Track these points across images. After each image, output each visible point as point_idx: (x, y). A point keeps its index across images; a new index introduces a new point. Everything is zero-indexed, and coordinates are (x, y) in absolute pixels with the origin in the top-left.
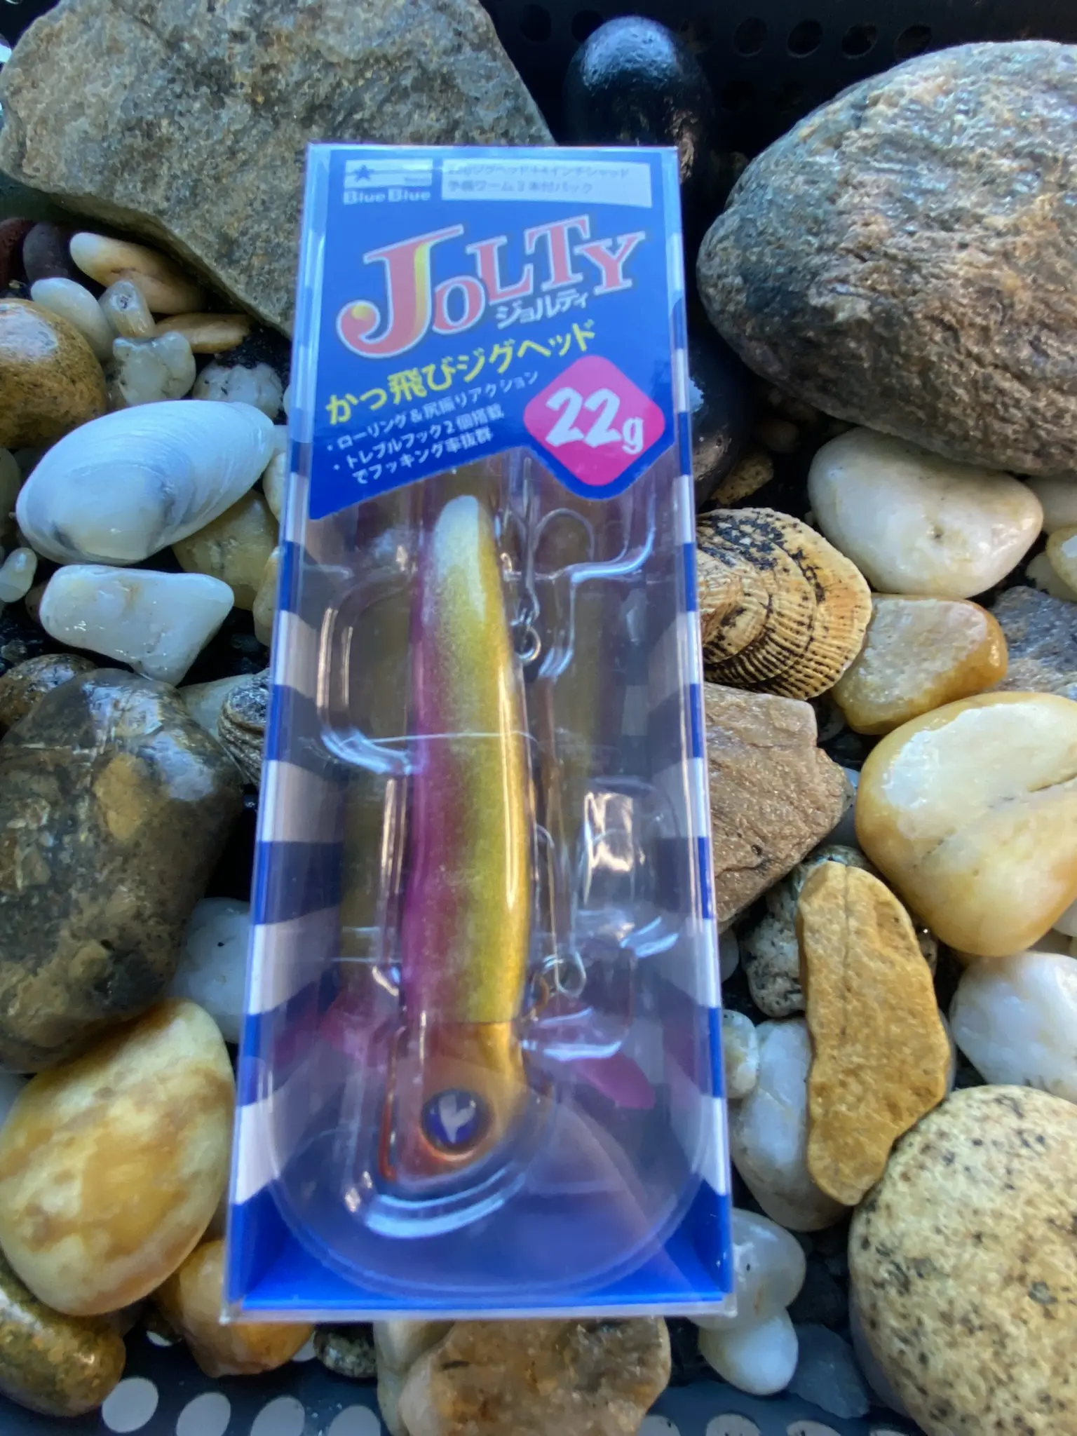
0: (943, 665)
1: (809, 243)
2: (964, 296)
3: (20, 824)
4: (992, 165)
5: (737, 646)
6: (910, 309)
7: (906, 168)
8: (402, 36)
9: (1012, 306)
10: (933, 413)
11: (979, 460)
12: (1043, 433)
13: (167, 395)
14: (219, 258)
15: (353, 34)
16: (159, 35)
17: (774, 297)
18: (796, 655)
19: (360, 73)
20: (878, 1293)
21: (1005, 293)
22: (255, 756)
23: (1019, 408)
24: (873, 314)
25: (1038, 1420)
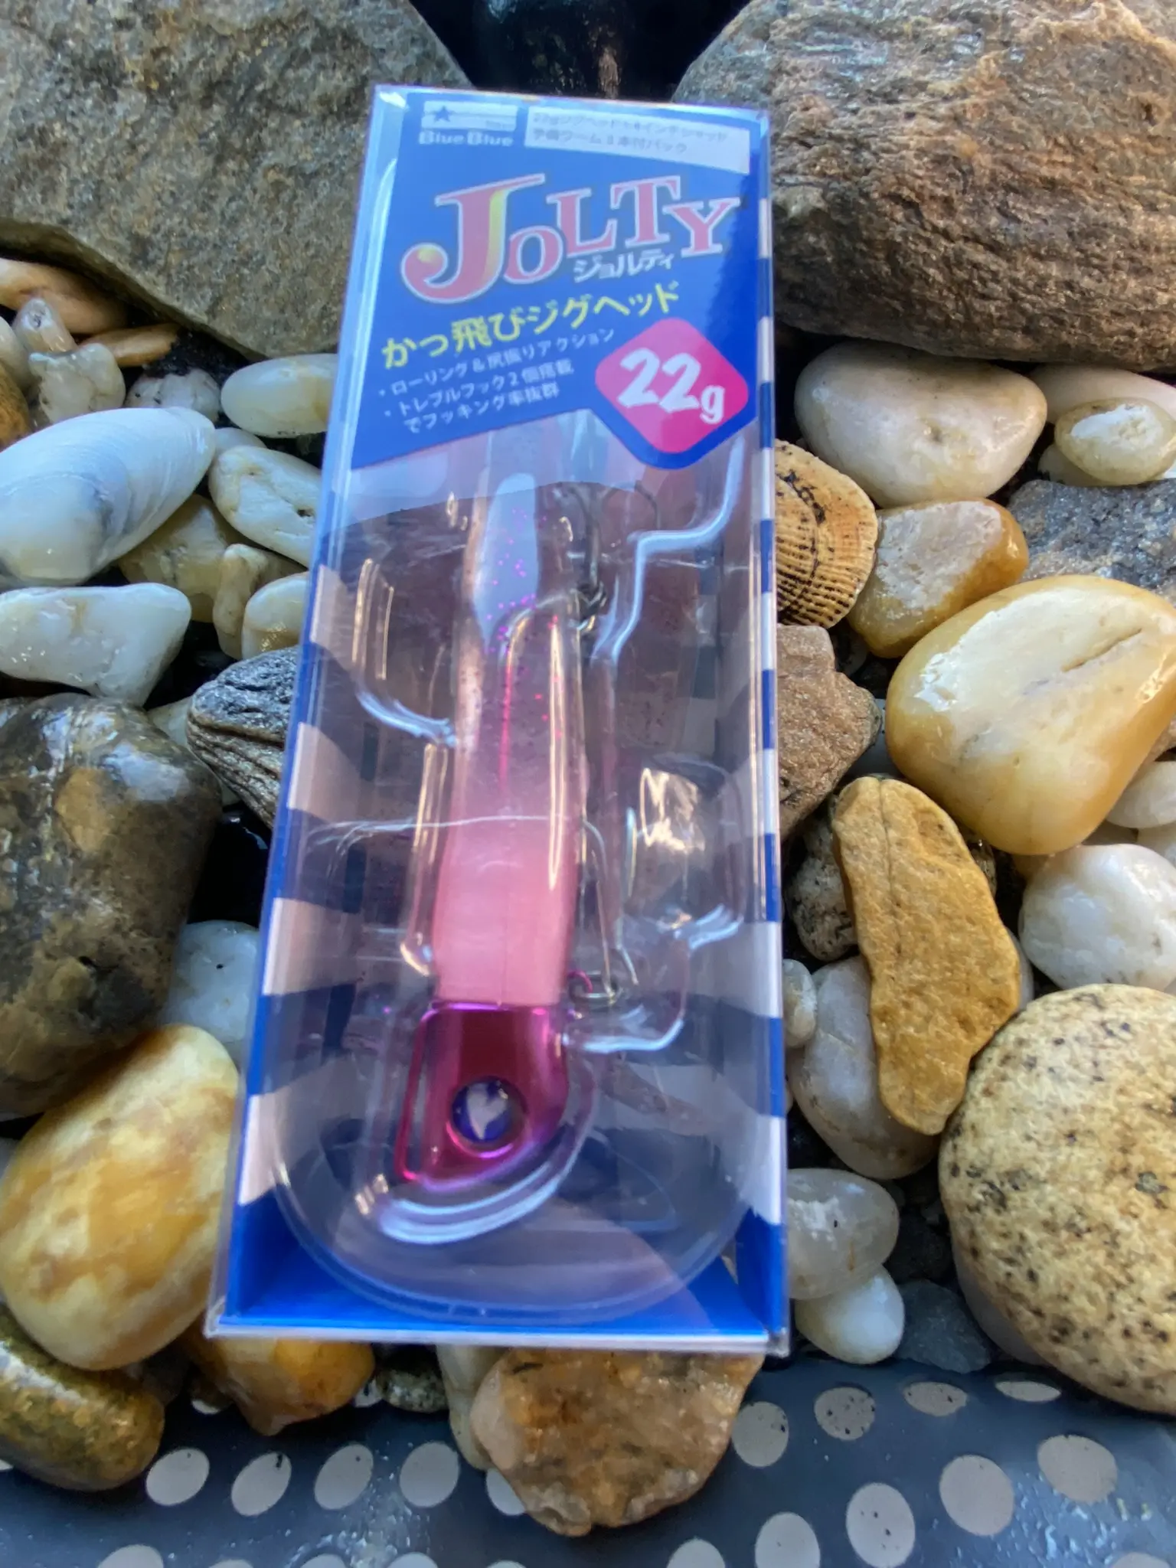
0: (960, 566)
2: (919, 167)
4: (927, 32)
6: (865, 190)
7: (840, 47)
9: (972, 172)
10: (908, 301)
11: (967, 351)
12: (1027, 306)
14: (133, 261)
16: (41, 37)
18: (803, 582)
19: (256, 43)
20: (975, 1217)
21: (963, 159)
22: (230, 758)
23: (998, 282)
24: (827, 202)
25: (1168, 1321)
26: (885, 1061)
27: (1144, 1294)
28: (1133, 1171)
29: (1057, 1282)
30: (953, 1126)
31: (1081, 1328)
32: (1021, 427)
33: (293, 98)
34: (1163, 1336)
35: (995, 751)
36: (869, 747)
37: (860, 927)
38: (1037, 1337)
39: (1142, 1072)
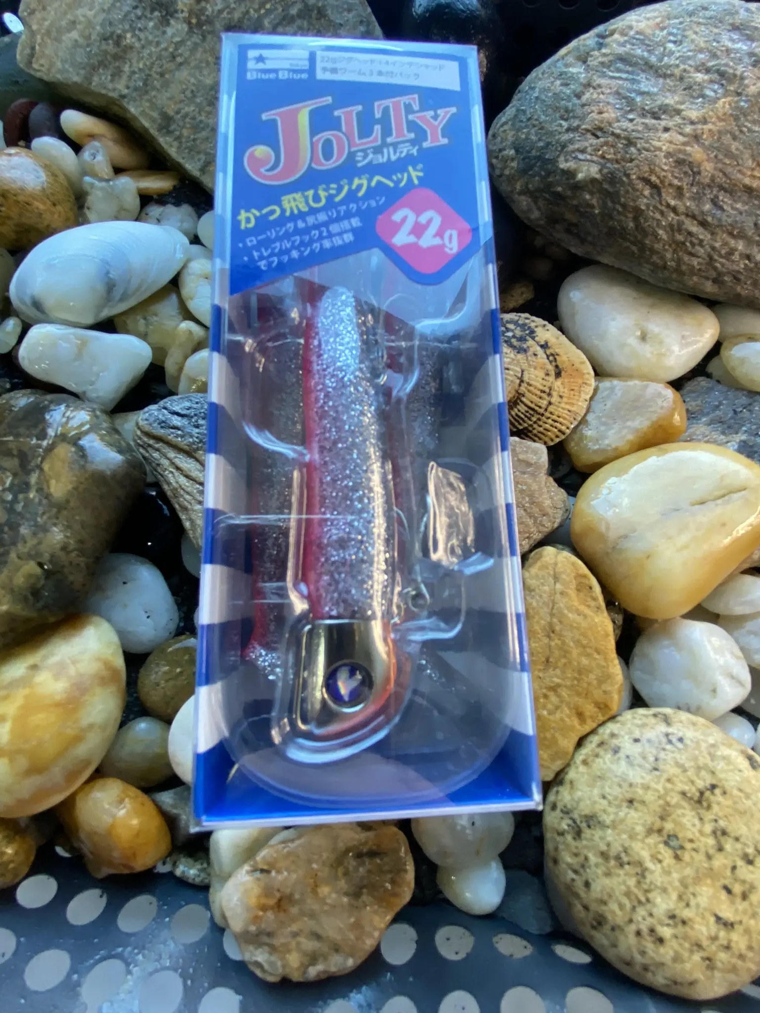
0: (641, 423)
1: (561, 125)
2: (665, 164)
4: (690, 77)
6: (628, 172)
7: (631, 77)
9: (699, 173)
10: (642, 248)
11: (674, 286)
12: (718, 265)
14: (160, 130)
17: (535, 165)
18: (539, 414)
20: (559, 839)
21: (695, 164)
22: (156, 455)
23: (702, 246)
24: (602, 175)
25: (666, 932)
27: (655, 911)
28: (665, 833)
29: (602, 891)
30: (558, 779)
31: (611, 923)
32: (698, 341)
34: (661, 940)
35: (635, 548)
36: (557, 528)
38: (583, 923)
39: (685, 771)
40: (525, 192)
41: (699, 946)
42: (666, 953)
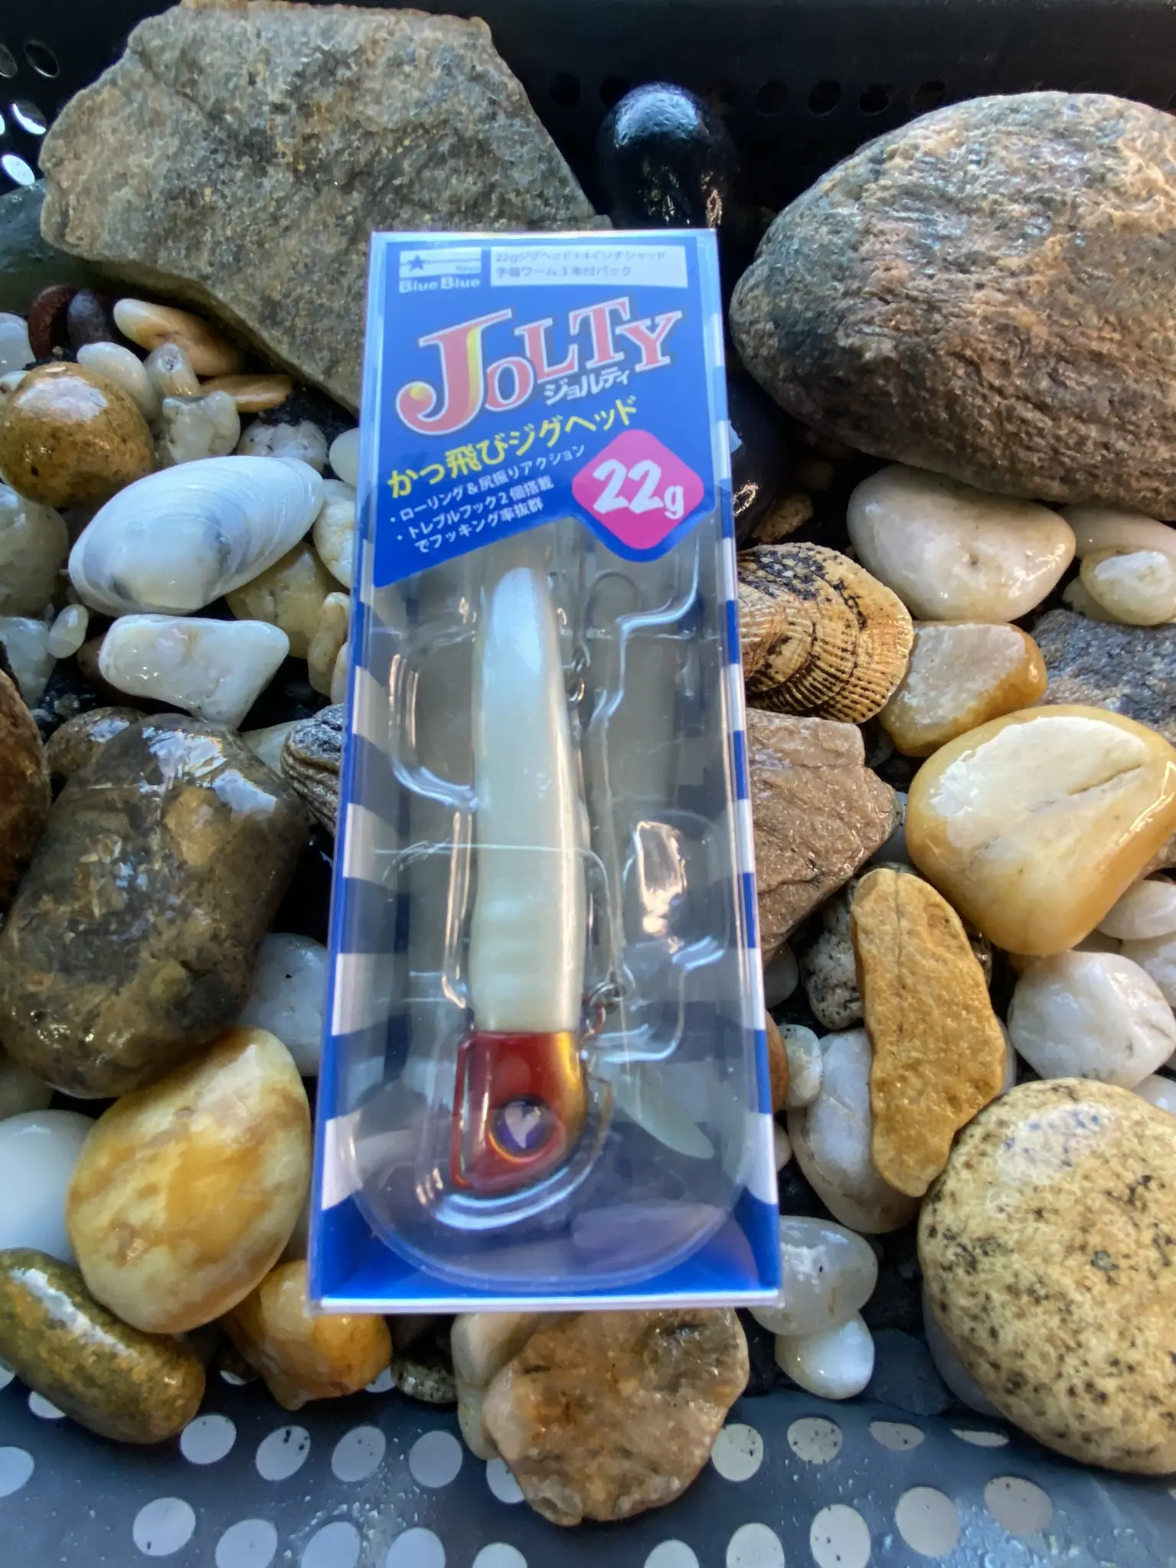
0: (985, 684)
1: (835, 289)
2: (982, 333)
3: (94, 858)
4: (1003, 211)
5: (784, 673)
6: (933, 346)
7: (923, 216)
8: (439, 106)
9: (1029, 341)
10: (961, 444)
11: (1009, 490)
12: (1066, 460)
13: (213, 453)
14: (262, 320)
15: (390, 105)
16: (201, 108)
17: (803, 342)
18: (842, 681)
19: (399, 141)
20: (947, 1275)
21: (1021, 329)
22: (319, 790)
23: (1043, 437)
24: (898, 352)
25: (1108, 1385)
26: (880, 1126)
27: (1090, 1358)
28: (1090, 1250)
29: (1015, 1341)
30: (934, 1192)
31: (1033, 1383)
32: (1046, 563)
33: (426, 195)
34: (1103, 1398)
35: (1001, 861)
36: (889, 840)
37: (868, 1004)
38: (992, 1388)
39: (1107, 1162)
40: (793, 377)
41: (1155, 1399)
42: (1111, 1414)
